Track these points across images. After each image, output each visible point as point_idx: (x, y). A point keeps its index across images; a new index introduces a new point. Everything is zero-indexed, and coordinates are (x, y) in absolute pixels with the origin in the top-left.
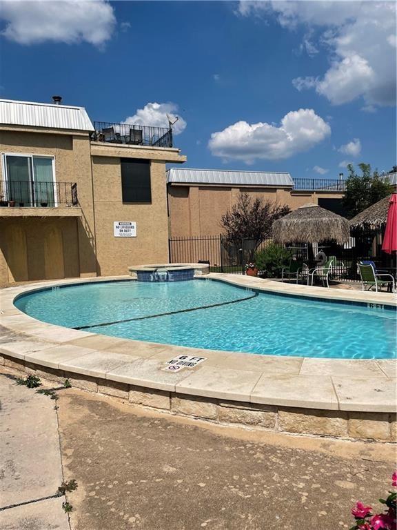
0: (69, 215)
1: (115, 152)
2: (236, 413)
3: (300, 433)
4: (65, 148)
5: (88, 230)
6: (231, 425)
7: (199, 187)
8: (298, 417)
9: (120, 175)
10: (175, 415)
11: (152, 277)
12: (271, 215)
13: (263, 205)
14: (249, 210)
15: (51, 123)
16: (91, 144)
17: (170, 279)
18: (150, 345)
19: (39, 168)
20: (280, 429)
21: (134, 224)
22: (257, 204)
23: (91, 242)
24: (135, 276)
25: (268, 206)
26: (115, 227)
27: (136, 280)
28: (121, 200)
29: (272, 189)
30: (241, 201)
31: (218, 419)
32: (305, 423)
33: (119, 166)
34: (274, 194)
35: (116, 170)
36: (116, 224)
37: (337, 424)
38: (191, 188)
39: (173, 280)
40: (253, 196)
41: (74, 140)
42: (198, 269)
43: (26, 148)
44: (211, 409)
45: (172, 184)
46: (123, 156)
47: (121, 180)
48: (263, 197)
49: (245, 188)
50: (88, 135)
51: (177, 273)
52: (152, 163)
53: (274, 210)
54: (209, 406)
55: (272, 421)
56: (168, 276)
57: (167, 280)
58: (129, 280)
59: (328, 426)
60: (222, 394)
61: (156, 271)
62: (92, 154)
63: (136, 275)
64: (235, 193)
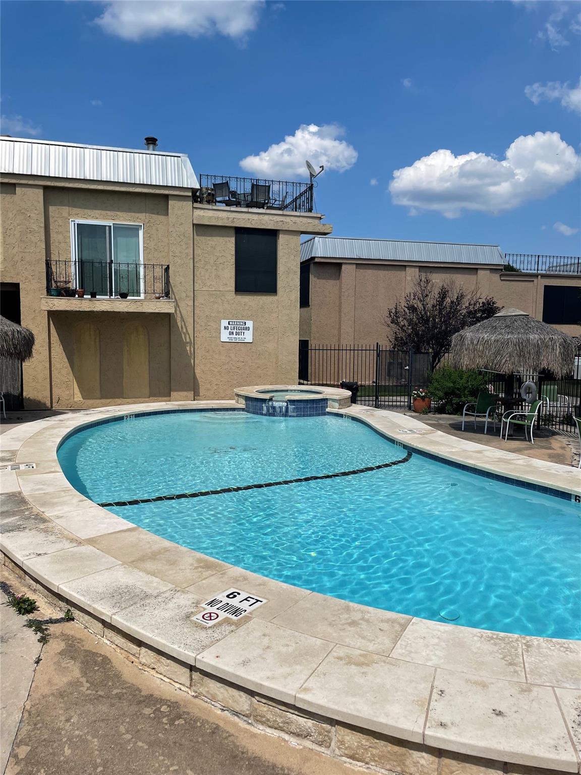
0: (157, 311)
1: (228, 218)
2: (276, 715)
3: (367, 763)
4: (158, 214)
5: (184, 330)
6: (269, 730)
7: (357, 264)
8: (365, 740)
9: (234, 253)
10: (196, 697)
11: (265, 408)
12: (464, 311)
13: (452, 297)
14: (431, 301)
15: (140, 177)
16: (193, 208)
17: (290, 413)
18: (199, 561)
19: (122, 241)
20: (337, 752)
21: (250, 324)
22: (443, 294)
23: (188, 348)
24: (242, 404)
25: (461, 297)
26: (222, 328)
27: (243, 410)
28: (233, 289)
29: (471, 269)
30: (418, 289)
31: (252, 718)
32: (374, 751)
33: (233, 240)
34: (474, 277)
35: (227, 246)
36: (224, 323)
37: (422, 762)
38: (344, 267)
39: (295, 414)
40: (438, 280)
41: (170, 202)
42: (334, 400)
43: (104, 212)
44: (243, 702)
45: (316, 260)
46: (238, 225)
47: (234, 260)
48: (453, 283)
49: (426, 267)
50: (190, 194)
51: (302, 405)
52: (281, 236)
53: (470, 304)
54: (241, 696)
55: (327, 738)
56: (287, 408)
57: (286, 415)
58: (234, 409)
59: (408, 762)
60: (257, 684)
61: (271, 400)
62: (195, 222)
63: (244, 402)
64: (412, 274)
